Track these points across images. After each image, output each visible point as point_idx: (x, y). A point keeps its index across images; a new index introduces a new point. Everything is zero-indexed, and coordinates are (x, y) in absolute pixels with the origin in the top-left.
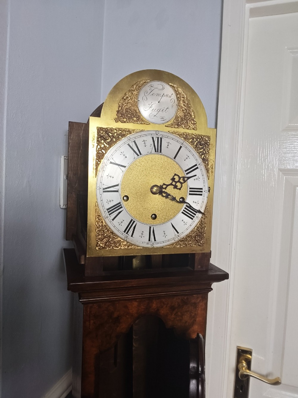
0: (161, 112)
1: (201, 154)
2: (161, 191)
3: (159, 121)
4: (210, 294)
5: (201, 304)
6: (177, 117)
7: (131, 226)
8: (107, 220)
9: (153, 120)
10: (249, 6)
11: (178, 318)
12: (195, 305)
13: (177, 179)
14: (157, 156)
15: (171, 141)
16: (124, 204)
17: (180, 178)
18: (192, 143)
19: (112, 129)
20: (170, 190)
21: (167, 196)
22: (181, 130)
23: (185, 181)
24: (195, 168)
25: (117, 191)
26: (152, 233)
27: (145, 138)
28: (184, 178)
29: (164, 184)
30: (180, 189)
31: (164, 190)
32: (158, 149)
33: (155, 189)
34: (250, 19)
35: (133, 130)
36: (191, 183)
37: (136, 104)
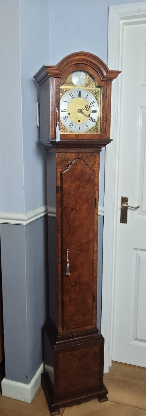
0: (80, 82)
1: (96, 97)
2: (80, 111)
3: (80, 85)
4: (101, 153)
5: (97, 156)
6: (86, 83)
7: (71, 124)
8: (63, 122)
9: (77, 85)
10: (122, 22)
11: (89, 161)
12: (96, 157)
13: (87, 107)
14: (79, 98)
15: (84, 92)
16: (68, 116)
17: (88, 106)
18: (92, 93)
19: (63, 89)
20: (84, 111)
21: (83, 114)
22: (88, 88)
23: (90, 108)
24: (93, 102)
25: (66, 111)
26: (79, 128)
27: (75, 92)
28: (89, 106)
29: (82, 109)
30: (88, 111)
31: (82, 111)
32: (80, 96)
33: (79, 111)
34: (124, 27)
35: (71, 89)
36: (92, 108)
37: (71, 79)
